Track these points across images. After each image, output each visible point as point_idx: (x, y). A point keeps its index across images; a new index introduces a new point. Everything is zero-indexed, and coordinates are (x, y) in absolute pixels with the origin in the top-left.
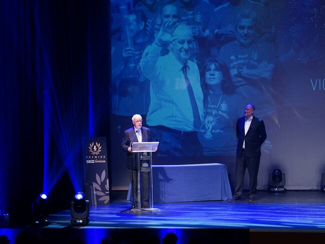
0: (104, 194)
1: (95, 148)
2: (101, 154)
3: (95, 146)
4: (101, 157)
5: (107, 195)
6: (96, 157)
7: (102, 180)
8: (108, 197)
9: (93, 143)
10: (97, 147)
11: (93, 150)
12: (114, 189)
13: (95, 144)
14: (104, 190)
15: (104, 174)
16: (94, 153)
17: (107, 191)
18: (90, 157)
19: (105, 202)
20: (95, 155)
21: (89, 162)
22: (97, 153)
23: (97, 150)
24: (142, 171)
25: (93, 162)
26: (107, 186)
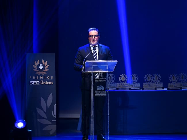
0: (51, 123)
1: (41, 67)
2: (48, 74)
3: (41, 65)
4: (48, 77)
5: (53, 123)
6: (41, 77)
7: (49, 106)
8: (55, 126)
9: (39, 61)
10: (43, 65)
11: (39, 69)
12: (61, 116)
13: (41, 62)
14: (50, 118)
15: (51, 98)
16: (40, 73)
17: (54, 119)
18: (34, 77)
19: (51, 133)
20: (41, 75)
21: (33, 83)
22: (43, 73)
23: (43, 69)
24: (96, 95)
25: (38, 83)
26: (54, 113)
